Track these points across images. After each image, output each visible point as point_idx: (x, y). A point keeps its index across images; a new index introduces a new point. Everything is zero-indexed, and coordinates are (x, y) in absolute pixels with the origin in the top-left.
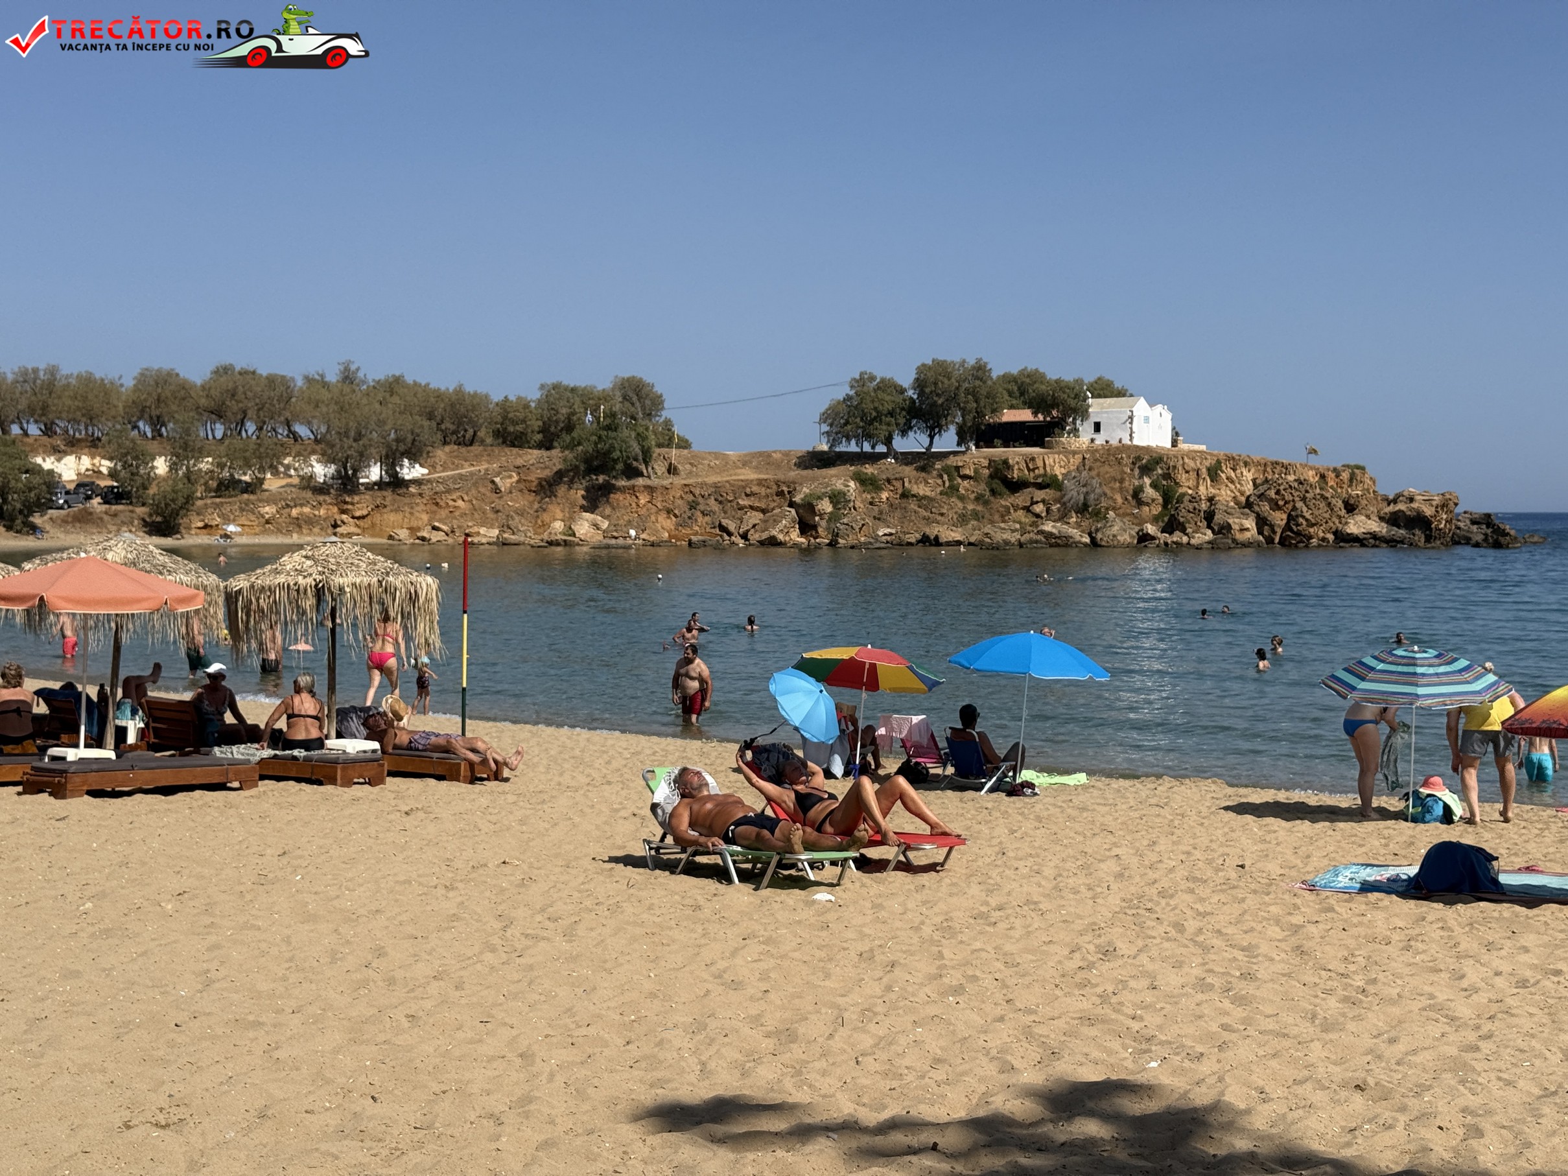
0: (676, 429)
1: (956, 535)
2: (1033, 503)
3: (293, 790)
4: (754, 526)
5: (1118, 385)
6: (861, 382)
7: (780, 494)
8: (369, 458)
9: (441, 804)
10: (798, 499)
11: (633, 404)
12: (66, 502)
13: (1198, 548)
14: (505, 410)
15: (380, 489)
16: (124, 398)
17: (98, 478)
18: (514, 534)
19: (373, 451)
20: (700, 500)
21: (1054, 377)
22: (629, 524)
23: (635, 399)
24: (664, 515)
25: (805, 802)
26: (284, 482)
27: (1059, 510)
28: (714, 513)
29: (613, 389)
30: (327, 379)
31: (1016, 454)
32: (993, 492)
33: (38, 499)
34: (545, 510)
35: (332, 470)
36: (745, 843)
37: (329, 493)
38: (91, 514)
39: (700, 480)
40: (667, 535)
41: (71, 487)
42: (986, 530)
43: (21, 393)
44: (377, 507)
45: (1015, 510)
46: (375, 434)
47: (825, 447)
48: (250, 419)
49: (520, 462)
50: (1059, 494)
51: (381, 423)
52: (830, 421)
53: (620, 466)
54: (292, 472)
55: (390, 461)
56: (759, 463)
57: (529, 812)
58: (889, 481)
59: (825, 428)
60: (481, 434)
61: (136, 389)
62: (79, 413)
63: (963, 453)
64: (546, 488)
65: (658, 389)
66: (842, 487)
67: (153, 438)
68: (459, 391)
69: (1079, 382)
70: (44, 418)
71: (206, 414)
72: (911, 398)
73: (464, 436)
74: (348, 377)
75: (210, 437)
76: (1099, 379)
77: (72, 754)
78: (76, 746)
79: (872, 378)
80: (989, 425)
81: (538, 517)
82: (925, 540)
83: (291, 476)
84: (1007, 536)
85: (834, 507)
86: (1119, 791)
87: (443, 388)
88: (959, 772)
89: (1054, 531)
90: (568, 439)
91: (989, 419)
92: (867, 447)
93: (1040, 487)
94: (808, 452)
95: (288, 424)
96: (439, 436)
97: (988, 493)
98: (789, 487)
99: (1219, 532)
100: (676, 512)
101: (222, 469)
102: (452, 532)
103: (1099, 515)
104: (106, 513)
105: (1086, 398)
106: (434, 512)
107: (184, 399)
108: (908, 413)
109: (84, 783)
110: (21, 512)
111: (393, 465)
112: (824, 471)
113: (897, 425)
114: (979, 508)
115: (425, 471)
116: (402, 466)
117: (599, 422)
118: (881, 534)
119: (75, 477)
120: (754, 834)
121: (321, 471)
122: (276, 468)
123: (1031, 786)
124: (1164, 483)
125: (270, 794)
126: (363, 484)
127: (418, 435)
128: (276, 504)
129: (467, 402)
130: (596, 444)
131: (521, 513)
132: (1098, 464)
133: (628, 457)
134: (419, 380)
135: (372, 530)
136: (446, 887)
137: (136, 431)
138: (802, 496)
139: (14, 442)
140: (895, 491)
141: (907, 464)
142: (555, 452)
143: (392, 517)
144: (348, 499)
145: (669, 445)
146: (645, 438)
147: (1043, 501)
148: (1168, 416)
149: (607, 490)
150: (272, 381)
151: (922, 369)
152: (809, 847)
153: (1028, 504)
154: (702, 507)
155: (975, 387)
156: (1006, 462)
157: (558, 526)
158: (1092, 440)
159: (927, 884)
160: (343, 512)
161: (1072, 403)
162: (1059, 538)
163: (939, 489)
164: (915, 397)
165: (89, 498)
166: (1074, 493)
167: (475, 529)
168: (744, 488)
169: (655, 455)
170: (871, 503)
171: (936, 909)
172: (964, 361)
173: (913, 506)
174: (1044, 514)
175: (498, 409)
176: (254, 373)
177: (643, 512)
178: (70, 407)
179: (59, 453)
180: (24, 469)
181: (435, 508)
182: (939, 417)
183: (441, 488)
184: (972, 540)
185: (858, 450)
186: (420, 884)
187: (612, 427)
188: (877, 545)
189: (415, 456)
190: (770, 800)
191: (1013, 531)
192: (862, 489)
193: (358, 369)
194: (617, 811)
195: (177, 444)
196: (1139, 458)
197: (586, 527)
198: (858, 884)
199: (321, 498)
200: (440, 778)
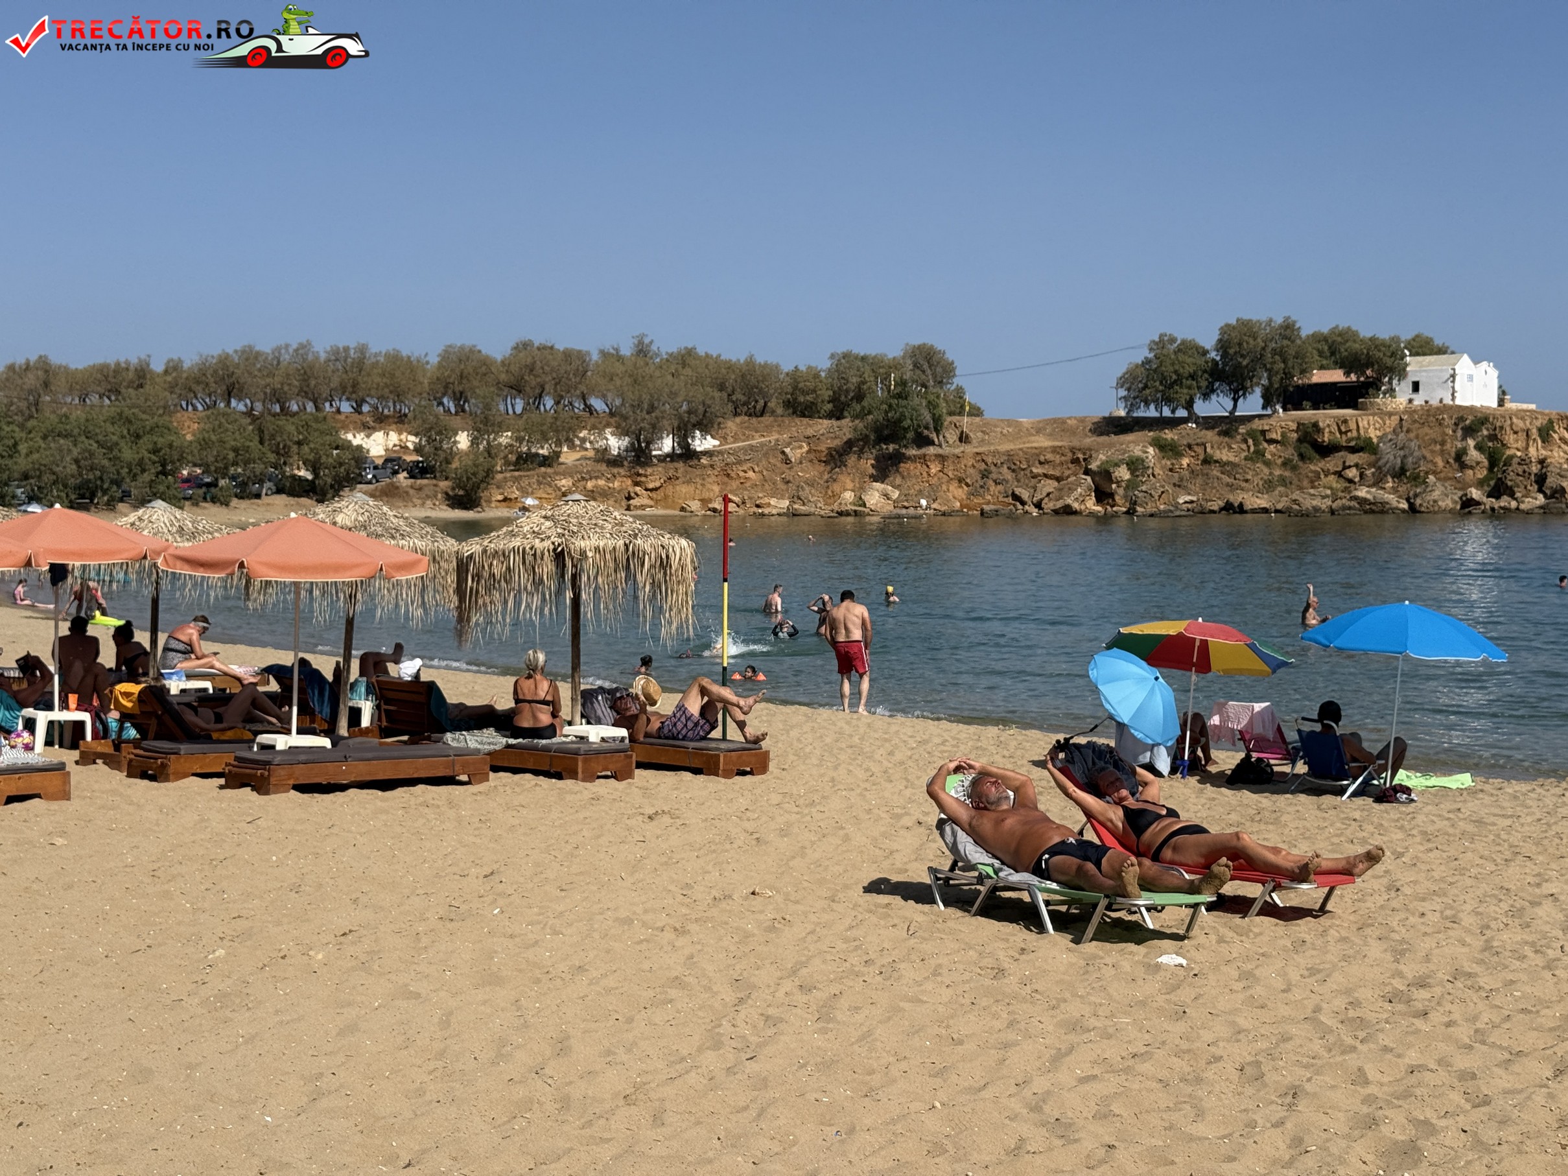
0: (967, 397)
1: (1262, 502)
2: (1345, 468)
3: (528, 786)
4: (1048, 495)
5: (1438, 342)
6: (1161, 344)
7: (1075, 461)
8: (661, 430)
9: (693, 806)
10: (1094, 466)
11: (924, 372)
12: (374, 476)
13: (1528, 513)
14: (795, 380)
15: (672, 461)
16: (429, 375)
17: (405, 453)
18: (804, 504)
19: (666, 423)
20: (993, 468)
21: (1369, 335)
22: (920, 493)
23: (926, 366)
24: (955, 484)
25: (1138, 819)
26: (577, 455)
27: (1373, 474)
28: (1007, 482)
29: (904, 358)
30: (622, 353)
31: (1326, 416)
32: (1302, 457)
33: (348, 473)
34: (835, 480)
35: (625, 442)
36: (1062, 878)
37: (622, 466)
38: (397, 488)
39: (992, 448)
40: (958, 504)
41: (380, 462)
42: (1294, 497)
43: (333, 372)
44: (670, 479)
45: (1326, 476)
46: (667, 406)
47: (1122, 413)
48: (549, 393)
49: (810, 432)
50: (1373, 457)
51: (673, 394)
52: (1127, 386)
53: (910, 435)
54: (588, 445)
55: (683, 433)
56: (1054, 430)
57: (794, 817)
58: (1190, 446)
59: (1123, 393)
60: (771, 405)
61: (440, 366)
62: (387, 390)
63: (1269, 416)
64: (836, 458)
65: (950, 356)
66: (1140, 453)
67: (457, 413)
68: (750, 362)
69: (1396, 339)
70: (354, 396)
71: (506, 390)
72: (1213, 360)
73: (755, 407)
74: (642, 350)
75: (510, 411)
76: (1417, 336)
77: (281, 742)
78: (288, 732)
79: (1172, 340)
80: (1298, 386)
81: (828, 487)
82: (1228, 508)
83: (586, 449)
84: (1316, 502)
85: (1132, 474)
86: (1516, 797)
87: (734, 360)
88: (1314, 771)
89: (1369, 496)
90: (858, 408)
91: (1298, 380)
92: (1166, 412)
93: (1353, 450)
94: (1104, 418)
95: (584, 398)
96: (730, 407)
97: (1296, 458)
98: (1084, 454)
99: (1552, 497)
100: (968, 481)
101: (521, 443)
102: (744, 503)
103: (1417, 479)
104: (412, 487)
105: (1403, 356)
106: (724, 484)
107: (485, 375)
108: (1211, 375)
109: (290, 776)
110: (332, 486)
111: (685, 437)
112: (1122, 437)
113: (1199, 388)
114: (1287, 474)
115: (717, 443)
116: (693, 438)
117: (889, 391)
118: (1181, 501)
119: (383, 453)
120: (1074, 868)
121: (615, 444)
122: (572, 442)
123: (1407, 790)
124: (1490, 444)
125: (501, 789)
126: (655, 456)
127: (709, 407)
128: (572, 477)
129: (758, 372)
130: (886, 412)
131: (811, 483)
132: (1417, 425)
133: (919, 426)
134: (710, 352)
135: (665, 502)
136: (676, 929)
137: (441, 408)
138: (1098, 463)
139: (325, 418)
140: (1196, 457)
141: (1207, 429)
142: (846, 422)
143: (683, 489)
144: (641, 471)
145: (961, 413)
146: (936, 406)
147: (1356, 465)
148: (1493, 374)
149: (897, 459)
150: (568, 355)
151: (1226, 330)
152: (1147, 885)
153: (1340, 469)
154: (994, 476)
155: (1282, 347)
156: (1315, 425)
157: (849, 496)
158: (1410, 401)
159: (1307, 938)
160: (637, 484)
161: (1389, 362)
162: (1374, 504)
163: (1244, 454)
164: (1218, 358)
165: (395, 473)
166: (1390, 456)
167: (766, 500)
168: (1038, 455)
169: (946, 423)
170: (1171, 470)
171: (1331, 985)
172: (1271, 320)
173: (1215, 472)
174: (1357, 479)
175: (788, 379)
176: (552, 348)
177: (934, 481)
178: (378, 384)
179: (368, 429)
180: (334, 445)
181: (726, 479)
182: (1244, 380)
183: (732, 459)
184: (1279, 506)
185: (1157, 415)
186: (645, 924)
187: (902, 395)
188: (1178, 513)
189: (706, 426)
190: (1089, 814)
191: (1323, 497)
192: (1160, 455)
193: (651, 342)
194: (898, 817)
195: (478, 419)
196: (1461, 419)
197: (877, 497)
198: (1213, 937)
199: (615, 470)
200: (697, 771)
